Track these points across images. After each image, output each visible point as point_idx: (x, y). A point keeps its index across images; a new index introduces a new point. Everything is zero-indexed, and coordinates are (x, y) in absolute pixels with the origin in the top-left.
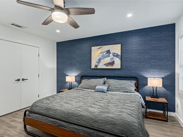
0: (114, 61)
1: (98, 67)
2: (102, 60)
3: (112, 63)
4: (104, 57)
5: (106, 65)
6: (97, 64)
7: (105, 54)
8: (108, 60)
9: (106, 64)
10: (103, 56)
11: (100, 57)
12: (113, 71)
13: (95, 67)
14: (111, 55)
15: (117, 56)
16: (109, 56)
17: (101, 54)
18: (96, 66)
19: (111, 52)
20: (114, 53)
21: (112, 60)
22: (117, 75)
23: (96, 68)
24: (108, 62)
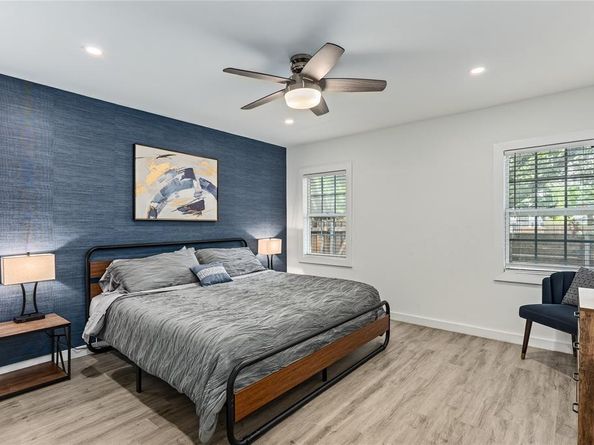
0: (203, 201)
1: (159, 217)
2: (172, 196)
3: (199, 206)
4: (177, 187)
5: (184, 209)
6: (155, 205)
7: (180, 176)
8: (188, 196)
9: (183, 207)
10: (174, 182)
11: (164, 184)
12: (199, 228)
13: (150, 213)
14: (196, 183)
15: (210, 188)
16: (191, 186)
17: (169, 175)
18: (153, 212)
19: (197, 176)
20: (204, 181)
21: (198, 197)
22: (206, 238)
23: (152, 218)
24: (188, 202)
